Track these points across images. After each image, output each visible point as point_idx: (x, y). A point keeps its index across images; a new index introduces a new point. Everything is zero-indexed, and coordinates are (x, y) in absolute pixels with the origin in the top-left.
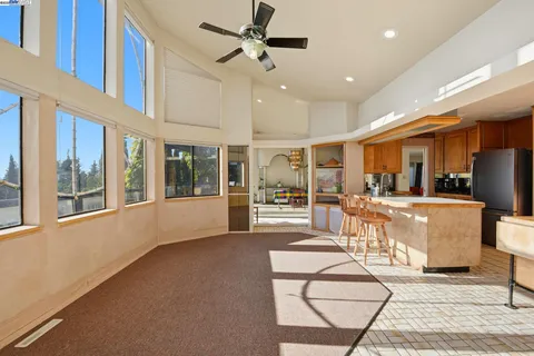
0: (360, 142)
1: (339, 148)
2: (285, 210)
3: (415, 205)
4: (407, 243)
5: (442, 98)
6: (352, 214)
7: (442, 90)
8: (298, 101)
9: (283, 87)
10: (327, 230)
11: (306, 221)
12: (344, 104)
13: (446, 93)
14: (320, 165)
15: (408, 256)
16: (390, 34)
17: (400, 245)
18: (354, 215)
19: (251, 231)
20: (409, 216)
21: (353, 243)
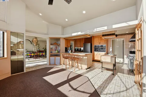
0: (64, 38)
1: (58, 39)
2: (30, 60)
3: (86, 54)
4: (81, 64)
5: (96, 31)
6: (66, 59)
7: (95, 29)
8: (43, 21)
9: (41, 14)
10: (55, 64)
11: (46, 63)
12: (61, 27)
13: (96, 30)
14: (51, 44)
15: (81, 67)
16: (84, 12)
17: (79, 65)
18: (67, 59)
19: (25, 71)
20: (82, 57)
21: (68, 66)
